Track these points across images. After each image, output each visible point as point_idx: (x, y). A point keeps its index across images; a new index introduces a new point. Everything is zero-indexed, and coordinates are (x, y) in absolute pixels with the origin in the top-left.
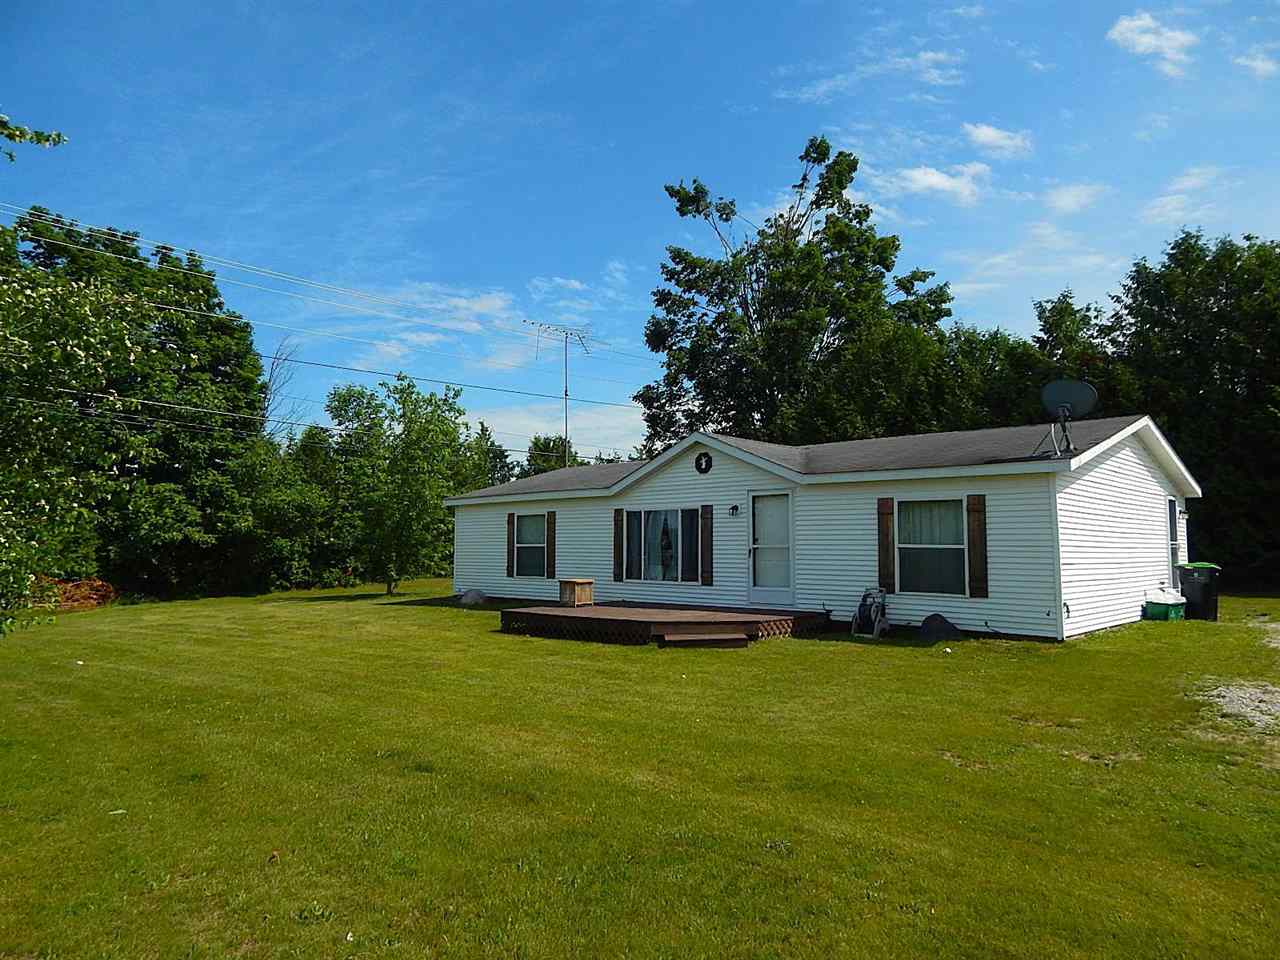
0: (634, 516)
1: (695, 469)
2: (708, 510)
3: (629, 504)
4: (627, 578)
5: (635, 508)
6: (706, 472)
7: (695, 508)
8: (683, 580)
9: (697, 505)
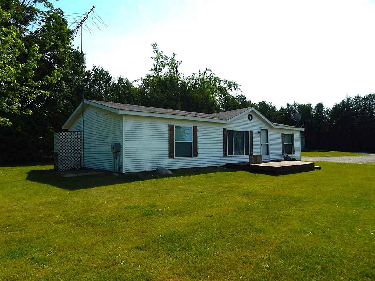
0: (230, 132)
1: (248, 119)
2: (251, 132)
3: (229, 128)
4: (228, 155)
5: (230, 129)
6: (251, 120)
7: (248, 131)
8: (245, 154)
9: (249, 130)
